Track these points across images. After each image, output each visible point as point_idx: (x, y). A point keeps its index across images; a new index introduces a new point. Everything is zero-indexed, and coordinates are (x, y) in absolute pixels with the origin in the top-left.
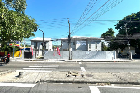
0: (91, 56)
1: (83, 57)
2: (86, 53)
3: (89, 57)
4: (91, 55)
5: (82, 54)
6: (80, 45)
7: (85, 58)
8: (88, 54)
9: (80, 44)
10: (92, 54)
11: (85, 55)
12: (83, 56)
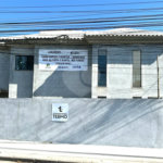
0: (79, 127)
1: (39, 129)
2: (55, 110)
3: (65, 135)
4: (76, 124)
5: (36, 116)
6: (56, 72)
7: (46, 137)
8: (65, 116)
9: (54, 67)
10: (82, 117)
11: (51, 122)
12: (40, 125)
